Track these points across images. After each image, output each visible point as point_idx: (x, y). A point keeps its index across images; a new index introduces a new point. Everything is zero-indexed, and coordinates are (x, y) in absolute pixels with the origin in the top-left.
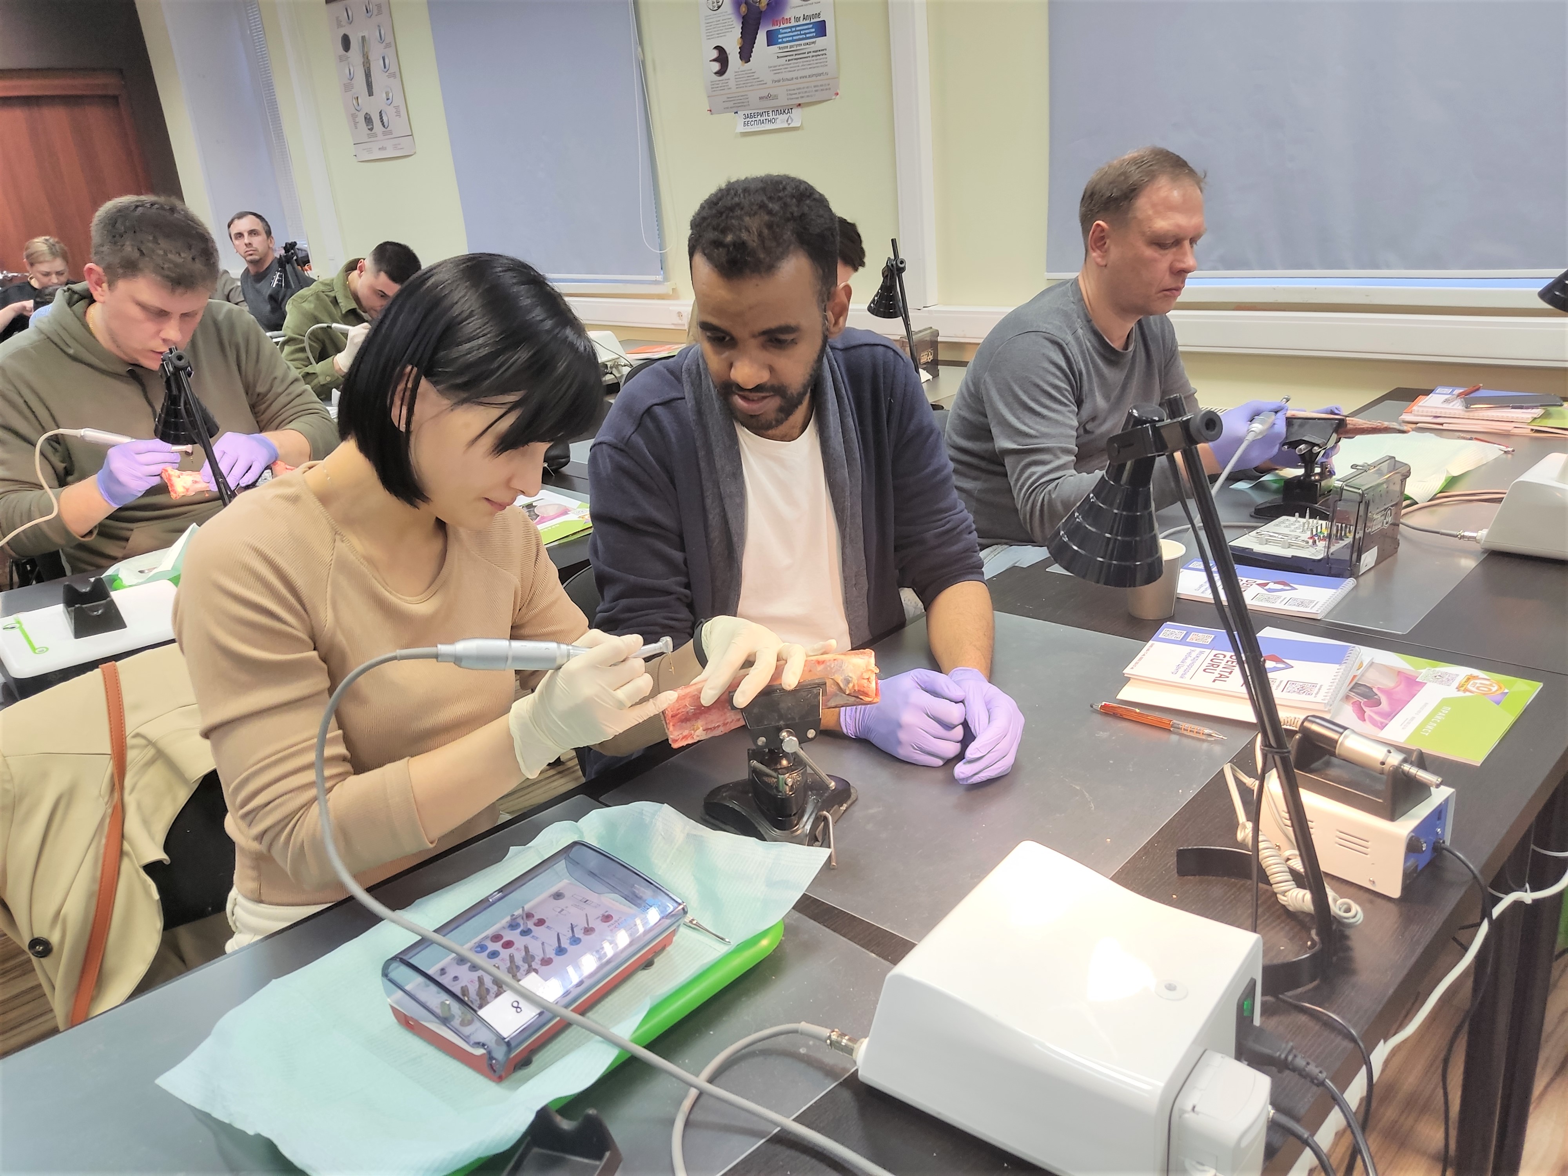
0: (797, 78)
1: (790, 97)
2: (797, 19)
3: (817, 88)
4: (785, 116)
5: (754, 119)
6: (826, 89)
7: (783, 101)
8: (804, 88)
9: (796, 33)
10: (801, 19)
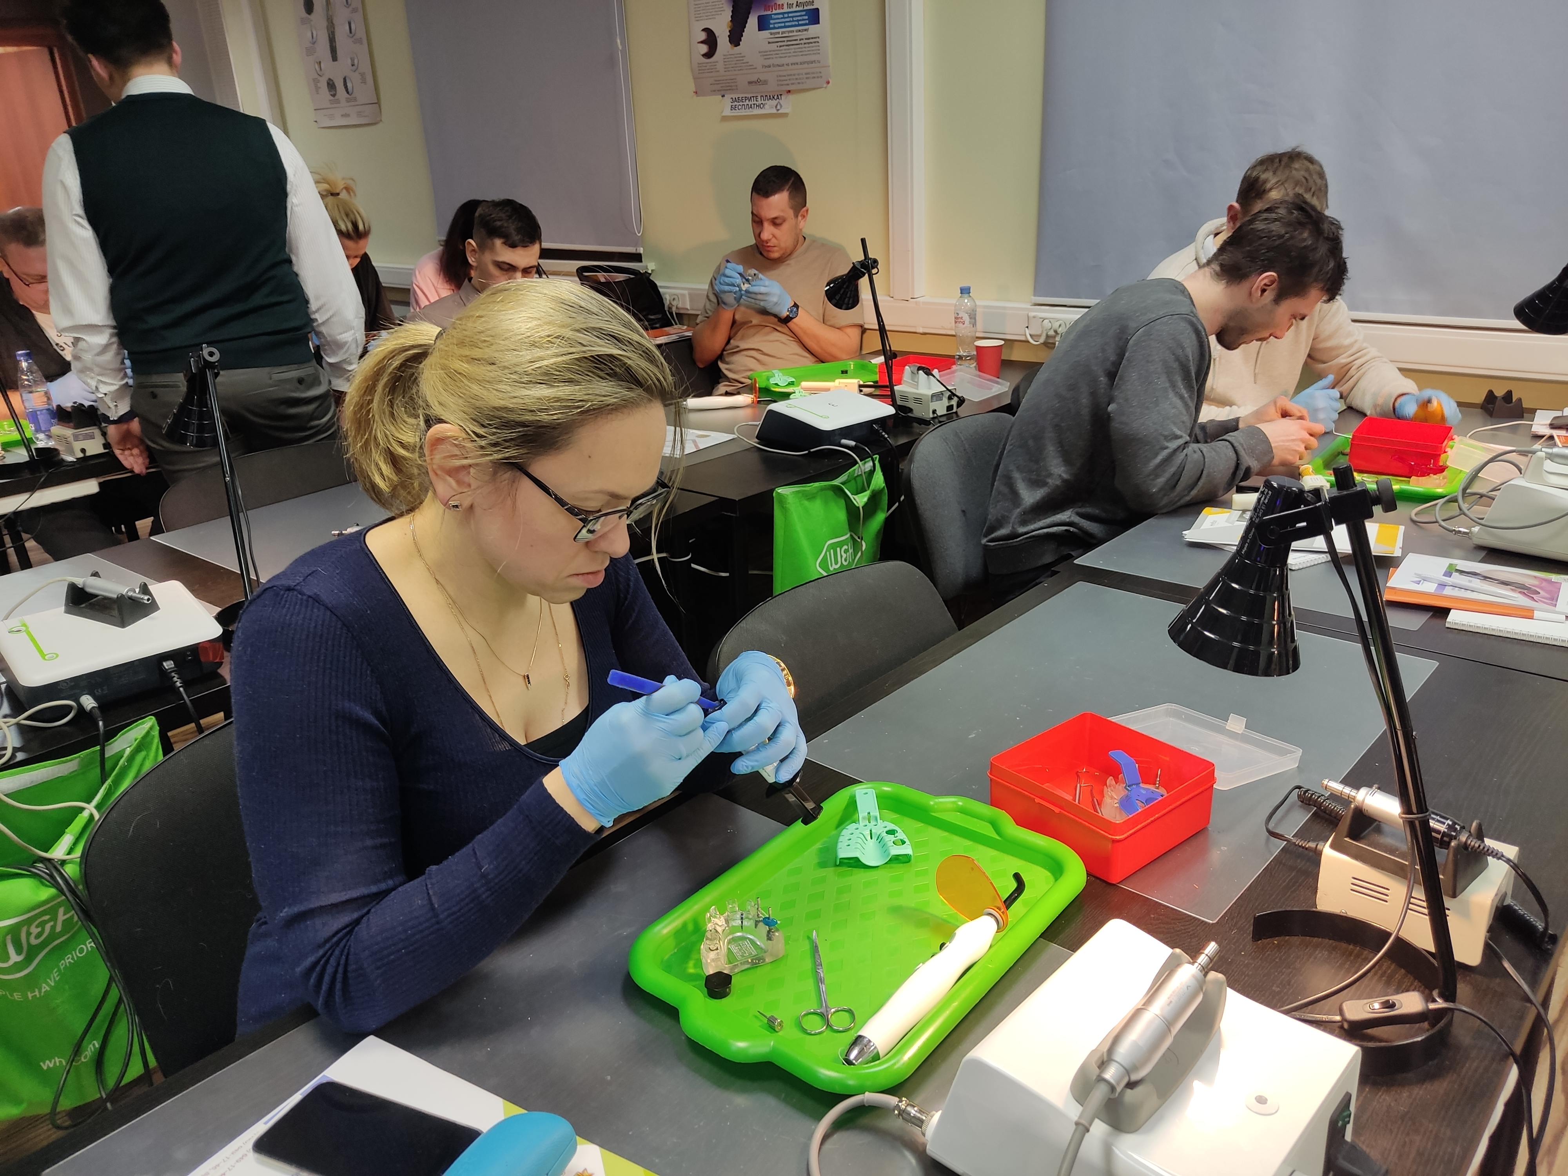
0: (788, 65)
1: (780, 83)
2: (790, 5)
3: (808, 76)
4: (774, 102)
5: (741, 103)
6: (818, 77)
7: (772, 87)
8: (794, 75)
9: (788, 20)
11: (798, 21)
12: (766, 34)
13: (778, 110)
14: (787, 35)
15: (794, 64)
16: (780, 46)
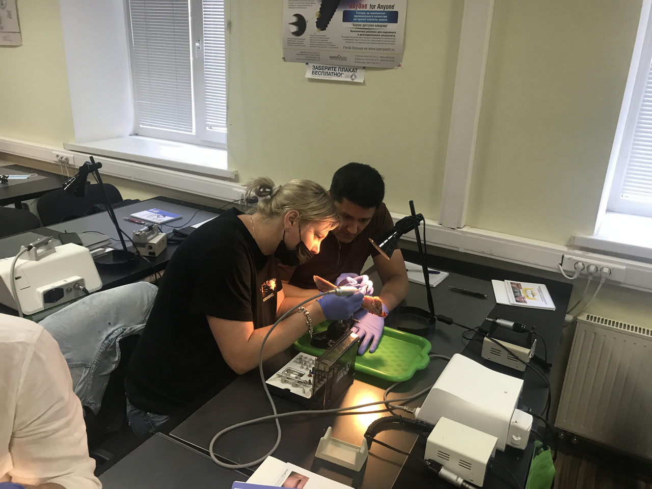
0: (365, 49)
1: (357, 60)
2: (373, 6)
3: (382, 59)
4: (351, 74)
5: (321, 71)
6: (391, 61)
7: (351, 62)
8: (370, 57)
9: (370, 16)
10: (376, 7)
11: (378, 18)
12: (349, 25)
13: (353, 79)
14: (367, 27)
15: (372, 49)
16: (361, 35)
